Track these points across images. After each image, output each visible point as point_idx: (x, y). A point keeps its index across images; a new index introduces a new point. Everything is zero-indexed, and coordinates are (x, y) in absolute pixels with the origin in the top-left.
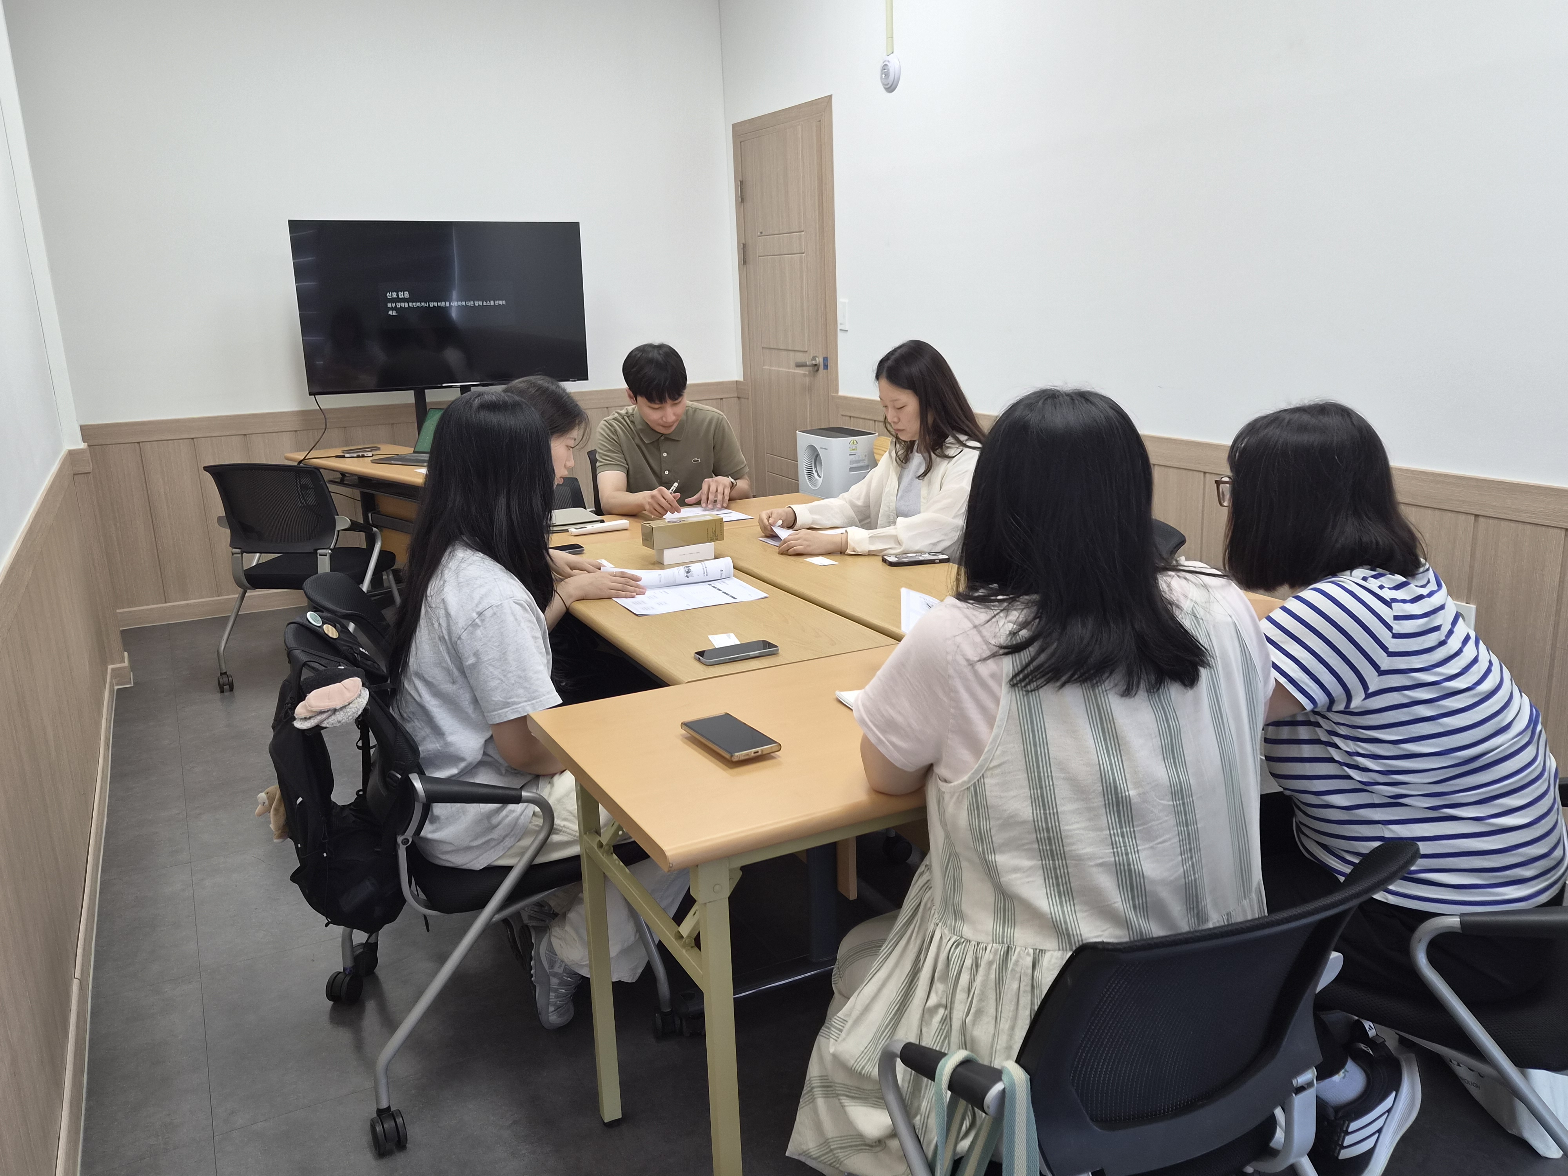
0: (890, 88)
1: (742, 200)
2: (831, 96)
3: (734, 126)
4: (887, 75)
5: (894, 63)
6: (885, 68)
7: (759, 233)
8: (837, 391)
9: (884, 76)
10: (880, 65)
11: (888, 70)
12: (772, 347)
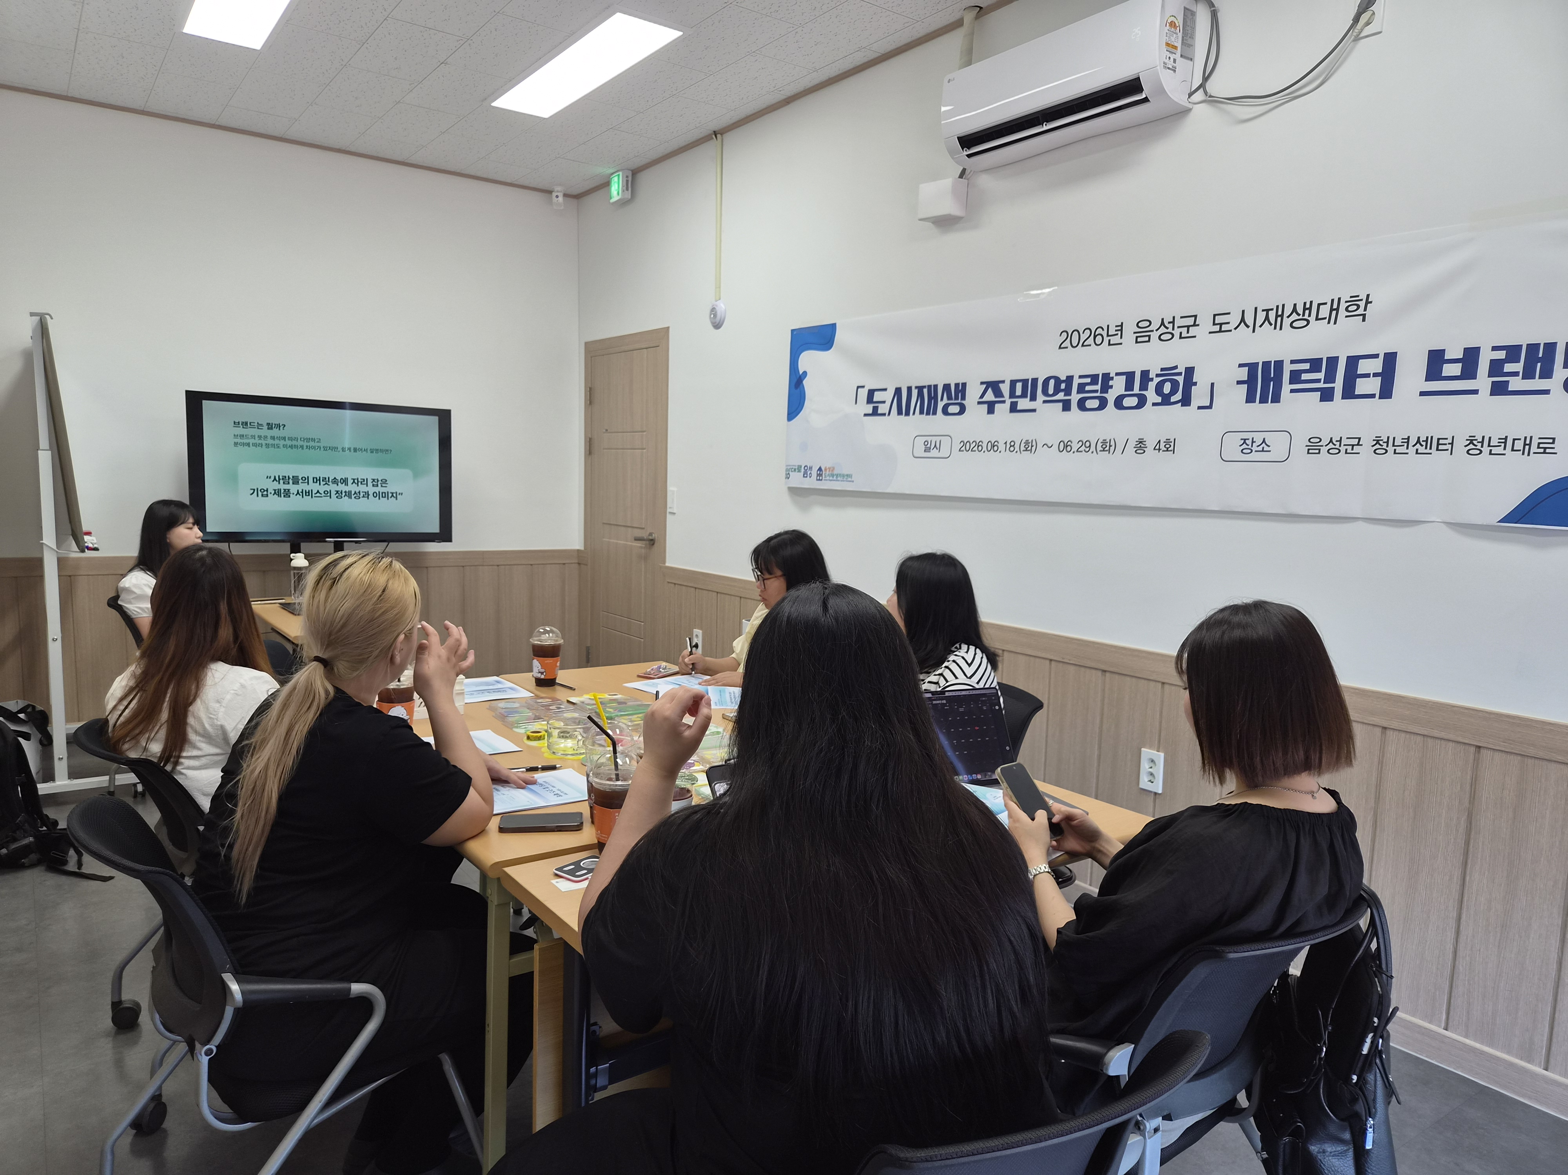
0: (717, 326)
1: (591, 403)
2: (668, 328)
3: (586, 343)
4: (715, 316)
5: (721, 306)
6: (713, 311)
7: (604, 431)
8: (664, 562)
9: (712, 316)
10: (710, 308)
11: (716, 312)
12: (611, 523)
